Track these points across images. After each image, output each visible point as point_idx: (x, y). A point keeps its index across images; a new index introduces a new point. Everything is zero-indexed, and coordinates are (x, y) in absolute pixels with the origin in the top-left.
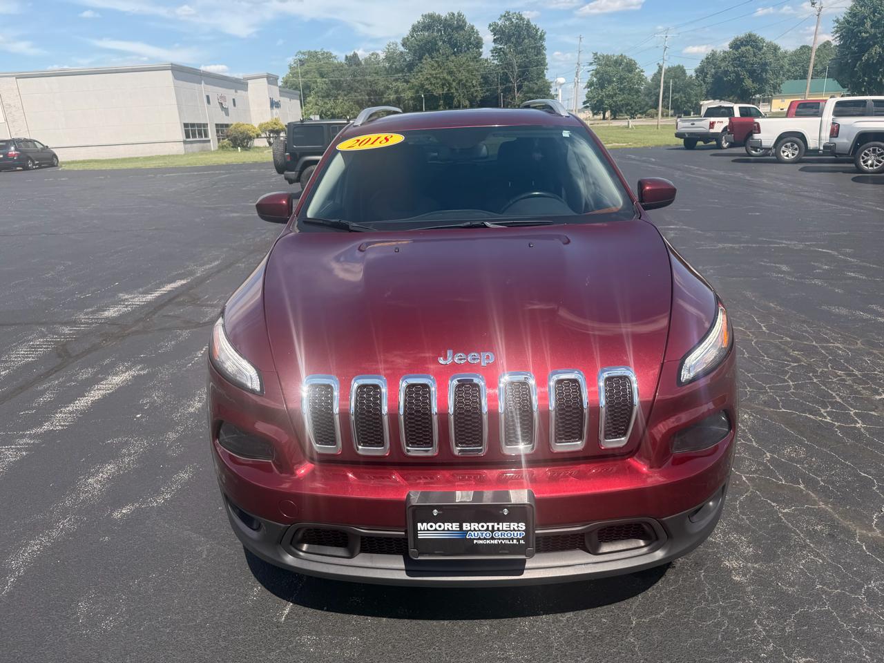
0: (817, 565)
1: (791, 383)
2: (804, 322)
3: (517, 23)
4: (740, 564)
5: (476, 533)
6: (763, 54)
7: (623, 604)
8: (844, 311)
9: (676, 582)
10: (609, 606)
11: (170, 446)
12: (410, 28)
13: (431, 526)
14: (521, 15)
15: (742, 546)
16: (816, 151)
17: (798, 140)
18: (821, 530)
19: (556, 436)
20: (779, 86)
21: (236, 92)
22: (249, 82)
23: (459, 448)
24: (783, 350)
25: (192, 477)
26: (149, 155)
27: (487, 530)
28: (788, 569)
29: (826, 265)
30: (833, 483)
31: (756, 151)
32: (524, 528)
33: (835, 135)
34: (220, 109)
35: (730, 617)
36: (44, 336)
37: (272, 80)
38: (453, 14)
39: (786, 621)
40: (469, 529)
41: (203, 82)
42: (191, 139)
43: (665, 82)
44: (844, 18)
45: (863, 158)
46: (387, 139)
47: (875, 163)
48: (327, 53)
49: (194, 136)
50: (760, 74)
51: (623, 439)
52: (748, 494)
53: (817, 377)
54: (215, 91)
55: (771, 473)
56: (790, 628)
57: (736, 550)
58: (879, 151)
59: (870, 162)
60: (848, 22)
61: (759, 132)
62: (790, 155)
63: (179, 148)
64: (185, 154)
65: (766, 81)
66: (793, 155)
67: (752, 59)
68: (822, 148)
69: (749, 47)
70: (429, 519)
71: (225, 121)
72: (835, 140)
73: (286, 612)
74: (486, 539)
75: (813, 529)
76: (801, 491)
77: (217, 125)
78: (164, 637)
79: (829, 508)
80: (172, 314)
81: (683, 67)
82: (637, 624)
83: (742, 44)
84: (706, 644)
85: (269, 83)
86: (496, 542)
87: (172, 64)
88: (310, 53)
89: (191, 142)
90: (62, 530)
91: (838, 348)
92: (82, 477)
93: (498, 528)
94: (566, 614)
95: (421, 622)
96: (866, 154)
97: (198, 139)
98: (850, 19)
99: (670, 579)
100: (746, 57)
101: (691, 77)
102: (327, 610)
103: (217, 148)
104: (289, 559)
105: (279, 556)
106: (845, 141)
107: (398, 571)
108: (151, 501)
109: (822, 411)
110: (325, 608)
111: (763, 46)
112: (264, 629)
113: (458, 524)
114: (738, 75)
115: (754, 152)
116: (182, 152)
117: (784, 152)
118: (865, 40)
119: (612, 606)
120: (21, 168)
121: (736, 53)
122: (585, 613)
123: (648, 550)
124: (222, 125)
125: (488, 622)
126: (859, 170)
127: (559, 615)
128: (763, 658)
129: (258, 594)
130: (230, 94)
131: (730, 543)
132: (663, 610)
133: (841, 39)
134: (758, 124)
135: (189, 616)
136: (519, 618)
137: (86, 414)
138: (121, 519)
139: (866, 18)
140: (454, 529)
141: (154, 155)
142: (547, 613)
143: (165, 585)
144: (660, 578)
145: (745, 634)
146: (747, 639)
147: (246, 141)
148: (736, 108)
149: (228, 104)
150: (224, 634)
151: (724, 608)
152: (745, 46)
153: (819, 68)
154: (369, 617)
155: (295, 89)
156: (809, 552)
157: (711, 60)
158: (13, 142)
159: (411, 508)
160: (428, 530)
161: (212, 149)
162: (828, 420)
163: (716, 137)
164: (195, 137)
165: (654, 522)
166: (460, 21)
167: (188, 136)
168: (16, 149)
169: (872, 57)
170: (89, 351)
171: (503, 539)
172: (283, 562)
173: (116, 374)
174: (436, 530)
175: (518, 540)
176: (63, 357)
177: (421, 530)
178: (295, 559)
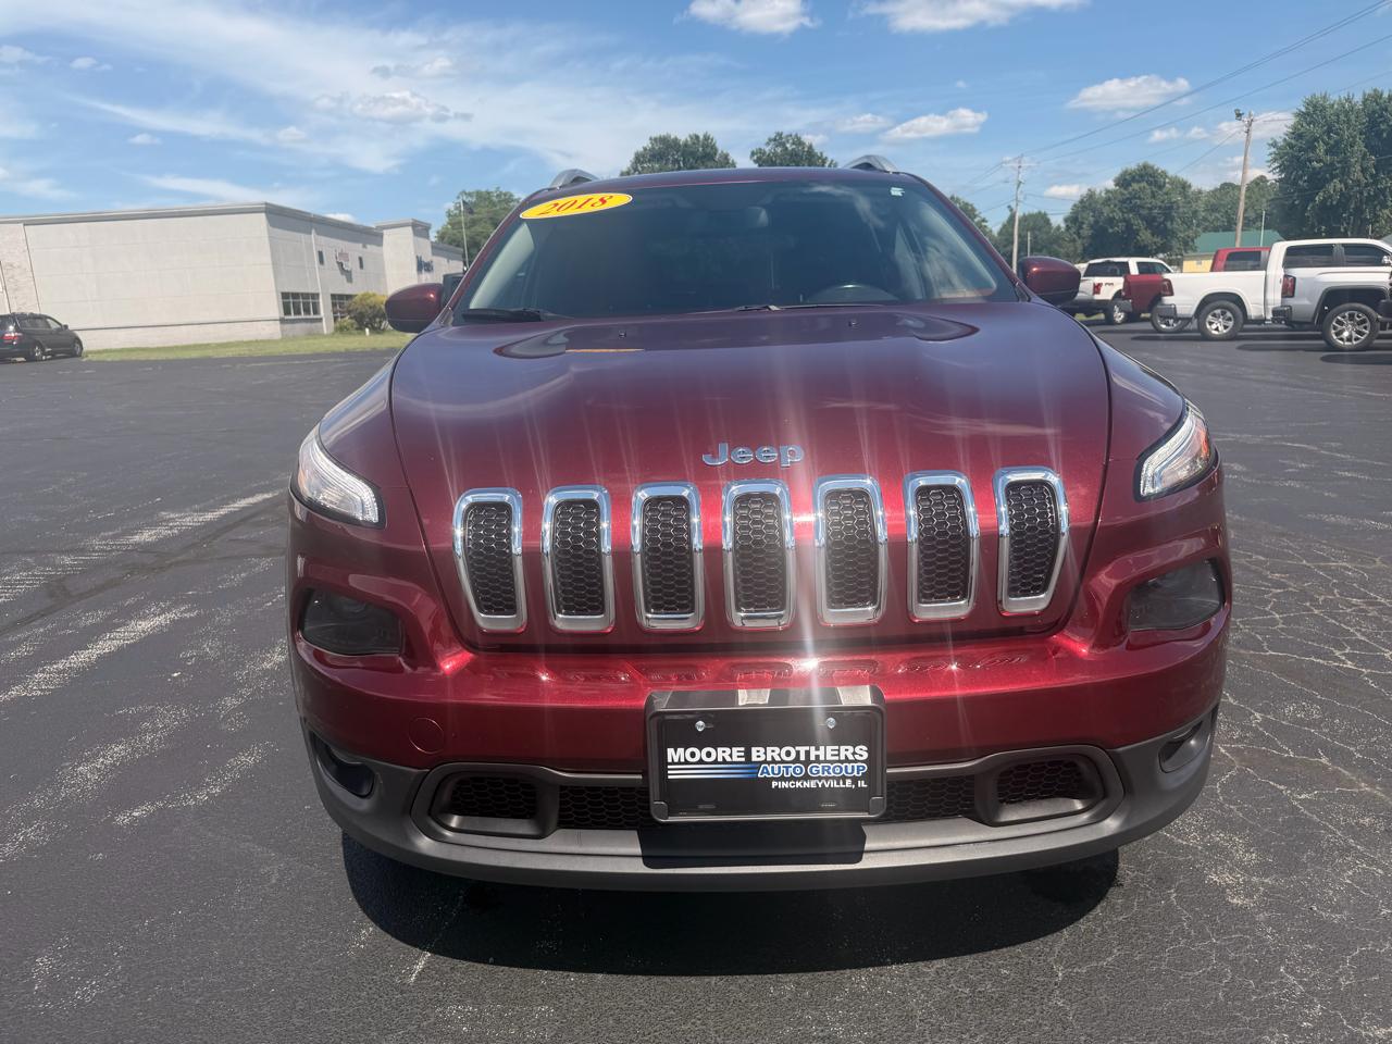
0: (1375, 878)
1: (1277, 616)
2: (1283, 535)
3: (793, 149)
4: (1238, 878)
5: (776, 766)
6: (1166, 194)
7: (1037, 945)
8: (1345, 521)
9: (1127, 908)
10: (1012, 948)
11: (227, 717)
12: (632, 157)
13: (693, 755)
14: (799, 139)
15: (1237, 851)
16: (1261, 321)
17: (1232, 305)
18: (1371, 825)
19: (920, 591)
20: (1193, 241)
21: (364, 246)
22: (385, 232)
23: (742, 614)
24: (1255, 572)
25: (262, 762)
26: (225, 341)
27: (797, 760)
28: (1326, 885)
29: (1303, 462)
30: (1377, 755)
31: (1168, 324)
32: (866, 756)
33: (1289, 293)
34: (339, 272)
35: (1234, 963)
36: (28, 568)
37: (420, 229)
38: (697, 137)
39: (1336, 967)
40: (762, 758)
41: (313, 231)
42: (293, 317)
43: (1020, 236)
44: (1285, 140)
45: (1335, 328)
46: (603, 201)
47: (1355, 335)
48: (505, 195)
49: (297, 312)
50: (1163, 223)
51: (1042, 596)
52: (1233, 773)
53: (1318, 607)
54: (332, 246)
55: (1268, 742)
56: (1347, 979)
57: (1226, 857)
58: (1358, 317)
59: (1346, 334)
60: (1291, 146)
61: (1172, 294)
62: (1220, 328)
63: (272, 331)
64: (281, 340)
65: (1173, 233)
66: (1226, 327)
67: (1148, 201)
68: (1270, 316)
69: (1144, 184)
70: (689, 738)
71: (346, 289)
72: (1291, 301)
73: (419, 967)
74: (796, 779)
75: (1356, 823)
76: (1325, 767)
77: (333, 296)
78: (189, 1012)
79: (1378, 792)
80: (244, 537)
81: (1045, 214)
82: (1065, 976)
83: (1133, 179)
84: (1197, 1008)
85: (416, 233)
86: (812, 784)
87: (266, 204)
88: (479, 194)
89: (293, 321)
90: (23, 843)
91: (1346, 568)
92: (67, 764)
93: (817, 757)
94: (935, 962)
95: (667, 979)
96: (1339, 322)
97: (303, 316)
98: (1293, 141)
99: (1117, 904)
100: (1139, 198)
101: (1059, 228)
102: (495, 963)
103: (332, 330)
104: (425, 844)
105: (407, 839)
106: (1305, 303)
107: (627, 860)
108: (185, 798)
109: (1337, 653)
110: (491, 960)
111: (1165, 183)
112: (376, 997)
113: (743, 749)
114: (1128, 222)
115: (1164, 326)
116: (278, 336)
117: (1211, 323)
118: (1319, 173)
119: (1018, 949)
120: (23, 359)
121: (1126, 192)
122: (969, 960)
123: (1091, 818)
124: (341, 297)
125: (792, 977)
126: (1332, 347)
127: (921, 964)
128: (1306, 1029)
129: (368, 939)
130: (354, 249)
131: (1215, 846)
132: (1111, 953)
133: (1281, 172)
134: (1169, 281)
135: (237, 977)
136: (848, 971)
137: (86, 673)
138: (130, 825)
139: (1316, 140)
140: (735, 759)
141: (232, 340)
142: (899, 962)
143: (199, 926)
144: (1099, 902)
145: (1266, 990)
146: (1272, 999)
147: (378, 320)
148: (1133, 264)
149: (352, 265)
150: (301, 1005)
151: (1219, 948)
152: (1139, 182)
153: (1252, 215)
154: (571, 974)
155: (458, 246)
156: (1357, 858)
157: (1087, 203)
158: (12, 318)
159: (656, 718)
160: (686, 762)
161: (325, 332)
162: (1349, 664)
163: (1105, 306)
164: (299, 313)
165: (1101, 755)
166: (707, 146)
167: (287, 312)
168: (17, 329)
169: (1331, 197)
170: (101, 588)
171: (827, 779)
172: (416, 850)
173: (144, 618)
174: (701, 762)
175: (855, 780)
176: (59, 595)
177: (673, 763)
178: (436, 844)
